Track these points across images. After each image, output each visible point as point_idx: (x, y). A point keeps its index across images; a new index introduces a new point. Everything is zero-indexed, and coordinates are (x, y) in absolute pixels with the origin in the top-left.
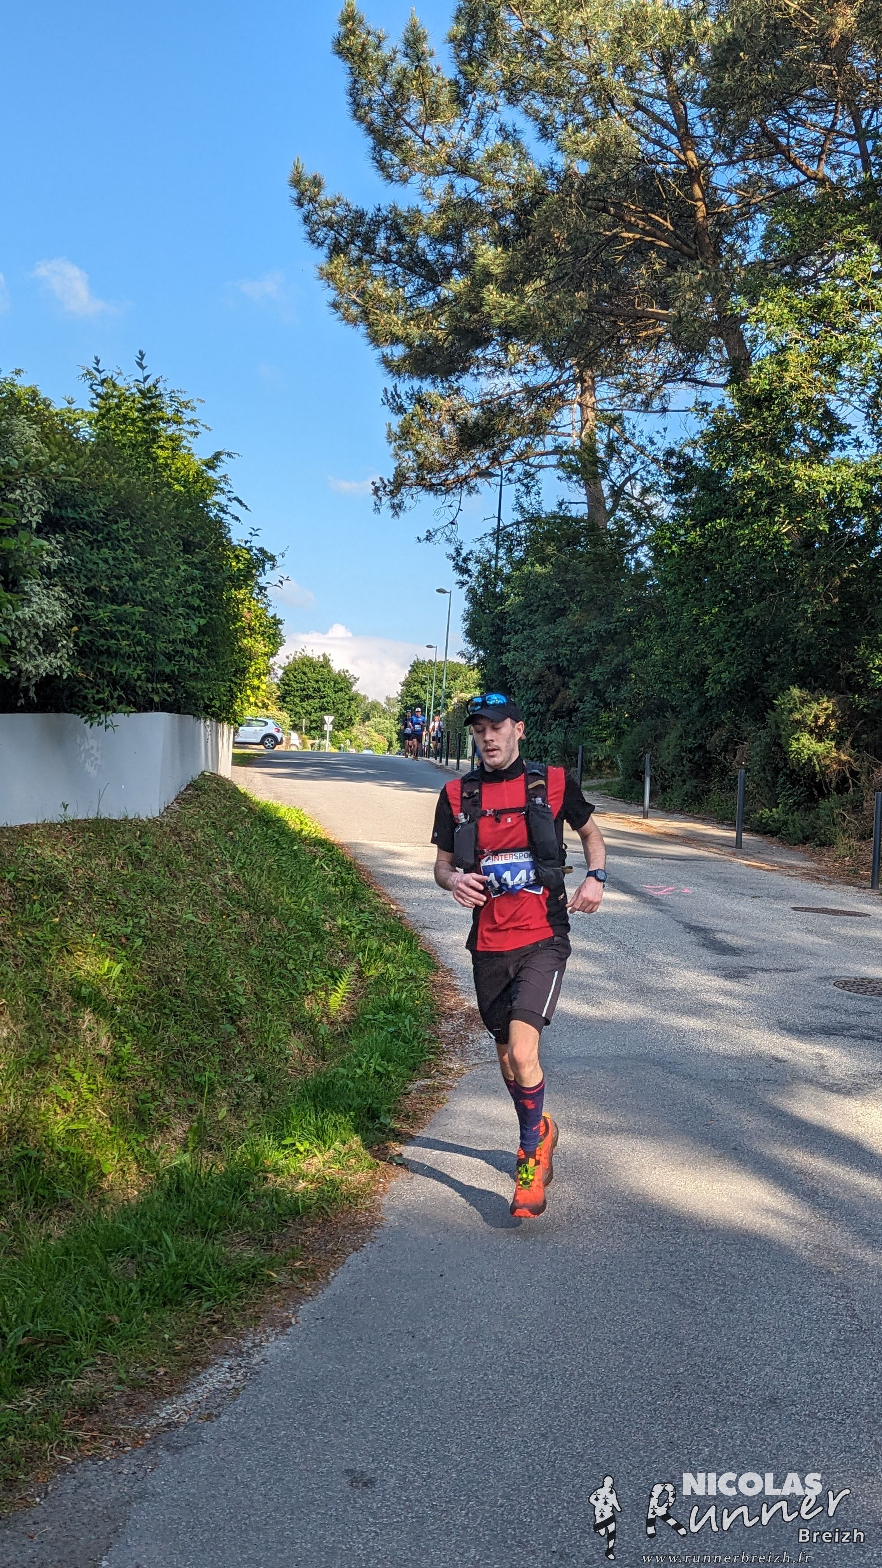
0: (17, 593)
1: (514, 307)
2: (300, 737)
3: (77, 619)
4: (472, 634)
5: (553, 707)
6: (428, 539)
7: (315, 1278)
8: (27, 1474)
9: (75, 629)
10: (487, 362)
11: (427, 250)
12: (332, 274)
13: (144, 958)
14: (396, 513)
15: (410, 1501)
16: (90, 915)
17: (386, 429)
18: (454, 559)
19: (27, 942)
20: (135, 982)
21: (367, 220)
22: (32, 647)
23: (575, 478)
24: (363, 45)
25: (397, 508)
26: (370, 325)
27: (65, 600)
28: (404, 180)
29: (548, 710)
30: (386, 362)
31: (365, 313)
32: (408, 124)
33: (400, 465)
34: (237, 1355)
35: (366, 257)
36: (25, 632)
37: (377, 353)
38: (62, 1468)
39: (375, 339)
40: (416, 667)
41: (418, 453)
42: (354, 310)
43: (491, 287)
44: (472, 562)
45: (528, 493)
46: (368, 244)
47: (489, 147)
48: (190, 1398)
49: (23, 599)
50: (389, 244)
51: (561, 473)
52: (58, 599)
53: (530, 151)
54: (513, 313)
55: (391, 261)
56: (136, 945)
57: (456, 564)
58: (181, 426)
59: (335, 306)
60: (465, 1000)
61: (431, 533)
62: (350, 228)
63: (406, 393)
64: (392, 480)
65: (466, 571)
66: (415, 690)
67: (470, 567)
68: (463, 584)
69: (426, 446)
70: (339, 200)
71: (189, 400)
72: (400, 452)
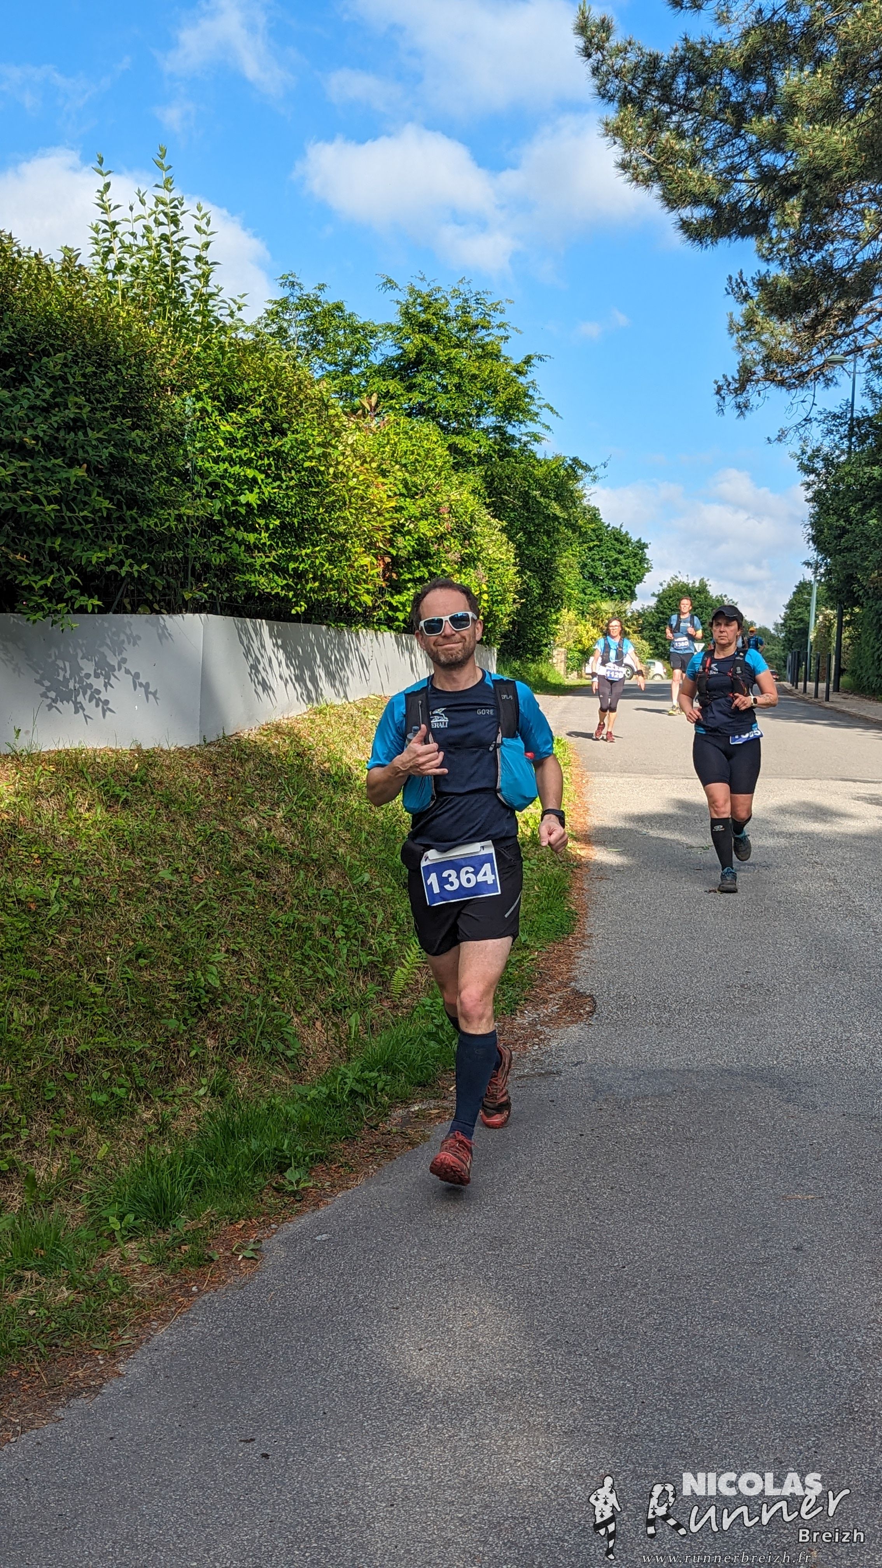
1: (823, 140)
10: (844, 235)
12: (618, 128)
14: (742, 413)
17: (727, 320)
18: (798, 458)
21: (663, 63)
25: (743, 408)
26: (664, 185)
28: (697, 5)
30: (685, 225)
31: (658, 170)
33: (743, 360)
35: (665, 107)
37: (674, 216)
39: (671, 201)
40: (803, 588)
41: (763, 344)
42: (646, 168)
43: (796, 119)
44: (818, 459)
46: (666, 94)
50: (689, 89)
55: (691, 110)
57: (801, 463)
58: (490, 331)
59: (624, 166)
60: (574, 979)
61: (783, 433)
62: (644, 76)
63: (753, 278)
64: (737, 377)
65: (813, 471)
66: (800, 613)
67: (816, 466)
68: (809, 485)
69: (772, 335)
70: (629, 43)
71: (496, 301)
72: (744, 345)
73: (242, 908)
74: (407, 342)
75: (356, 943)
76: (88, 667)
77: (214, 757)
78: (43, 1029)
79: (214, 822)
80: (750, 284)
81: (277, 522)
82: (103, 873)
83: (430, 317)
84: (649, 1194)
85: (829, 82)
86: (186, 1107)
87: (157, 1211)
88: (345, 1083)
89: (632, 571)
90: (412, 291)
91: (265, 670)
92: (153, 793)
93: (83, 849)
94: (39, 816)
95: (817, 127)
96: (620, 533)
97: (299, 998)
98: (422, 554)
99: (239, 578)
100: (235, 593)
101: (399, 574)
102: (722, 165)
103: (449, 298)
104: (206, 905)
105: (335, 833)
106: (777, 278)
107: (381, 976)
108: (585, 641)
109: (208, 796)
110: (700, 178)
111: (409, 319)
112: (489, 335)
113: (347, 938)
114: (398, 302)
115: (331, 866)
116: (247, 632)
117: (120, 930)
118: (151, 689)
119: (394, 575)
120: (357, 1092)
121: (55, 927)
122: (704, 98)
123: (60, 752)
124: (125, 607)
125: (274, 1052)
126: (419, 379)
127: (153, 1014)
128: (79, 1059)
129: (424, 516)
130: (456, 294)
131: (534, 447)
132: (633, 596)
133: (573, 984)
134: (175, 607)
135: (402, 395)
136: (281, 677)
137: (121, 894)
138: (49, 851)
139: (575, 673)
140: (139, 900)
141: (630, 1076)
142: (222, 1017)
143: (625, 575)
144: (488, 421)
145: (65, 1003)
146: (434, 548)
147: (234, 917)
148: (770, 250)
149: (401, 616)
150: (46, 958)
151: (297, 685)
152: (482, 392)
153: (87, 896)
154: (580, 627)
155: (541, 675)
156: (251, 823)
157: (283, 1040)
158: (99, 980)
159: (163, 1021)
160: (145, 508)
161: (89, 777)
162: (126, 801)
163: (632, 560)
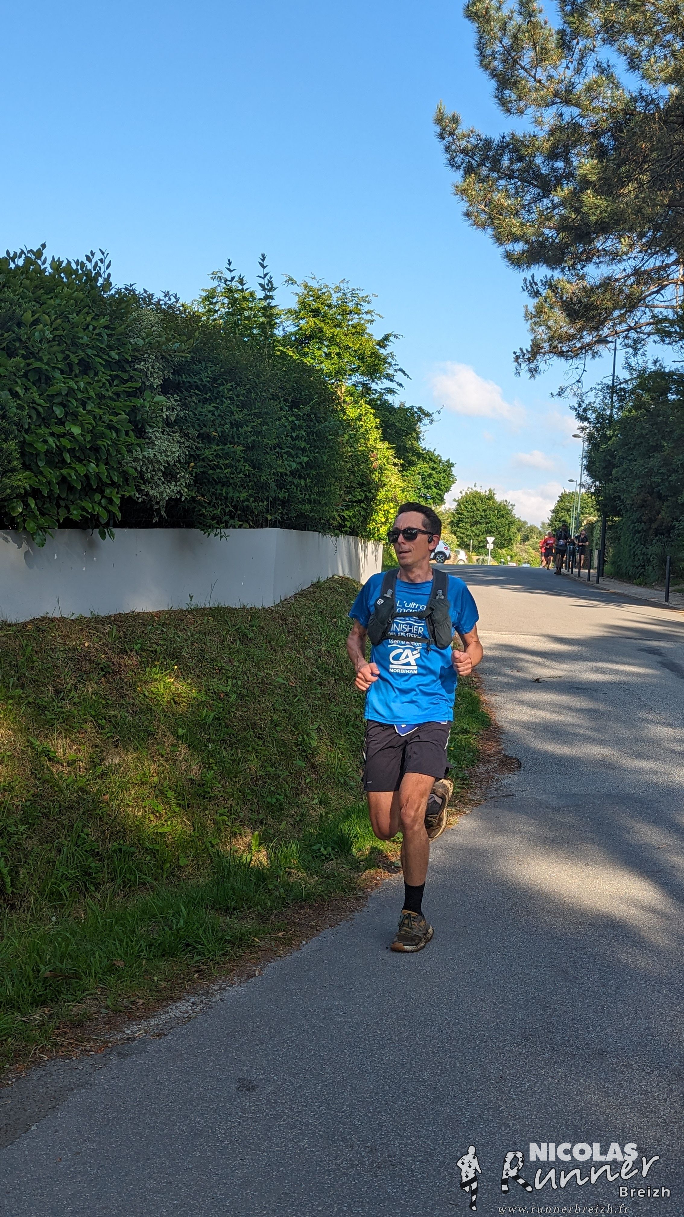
0: (145, 439)
1: (607, 207)
2: (466, 553)
3: (194, 457)
4: (590, 469)
5: (654, 526)
6: (559, 395)
7: (290, 944)
8: (11, 1065)
9: (192, 464)
11: (541, 167)
12: (465, 190)
13: (236, 710)
14: (533, 376)
15: (276, 1102)
16: (198, 676)
17: (523, 310)
18: (576, 410)
19: (144, 695)
20: (227, 727)
21: (494, 145)
22: (157, 477)
23: (667, 340)
24: (487, 8)
25: (534, 371)
26: (496, 229)
27: (183, 443)
28: (521, 112)
29: (650, 528)
30: (509, 256)
31: (491, 218)
32: (523, 68)
33: (535, 338)
34: (203, 995)
35: (495, 175)
36: (150, 466)
37: (501, 250)
38: (38, 1062)
39: (499, 239)
40: (563, 498)
41: (549, 328)
42: (483, 217)
43: (589, 192)
44: (591, 412)
45: (635, 355)
46: (496, 166)
47: (587, 81)
48: (153, 1022)
49: (148, 443)
50: (511, 163)
51: (656, 338)
52: (178, 442)
53: (621, 81)
54: (606, 211)
55: (513, 177)
56: (231, 699)
57: (578, 414)
58: (361, 316)
59: (468, 215)
60: (502, 749)
61: (562, 390)
62: (481, 153)
63: (541, 280)
64: (529, 350)
65: (586, 419)
66: (562, 516)
67: (589, 416)
68: (583, 429)
69: (556, 321)
70: (472, 132)
71: (365, 295)
72: (535, 328)
74: (303, 322)
80: (540, 284)
83: (320, 306)
89: (443, 483)
90: (306, 286)
96: (433, 454)
100: (291, 515)
102: (534, 216)
103: (332, 292)
104: (299, 700)
106: (559, 281)
110: (520, 226)
111: (305, 307)
112: (359, 318)
114: (297, 294)
121: (234, 708)
125: (345, 783)
126: (310, 349)
127: (288, 757)
130: (338, 290)
131: (390, 398)
132: (442, 501)
133: (502, 752)
134: (262, 524)
137: (260, 692)
138: (222, 665)
140: (269, 694)
142: (318, 762)
143: (437, 485)
145: (247, 749)
147: (313, 707)
150: (235, 724)
159: (293, 762)
162: (250, 639)
163: (443, 474)
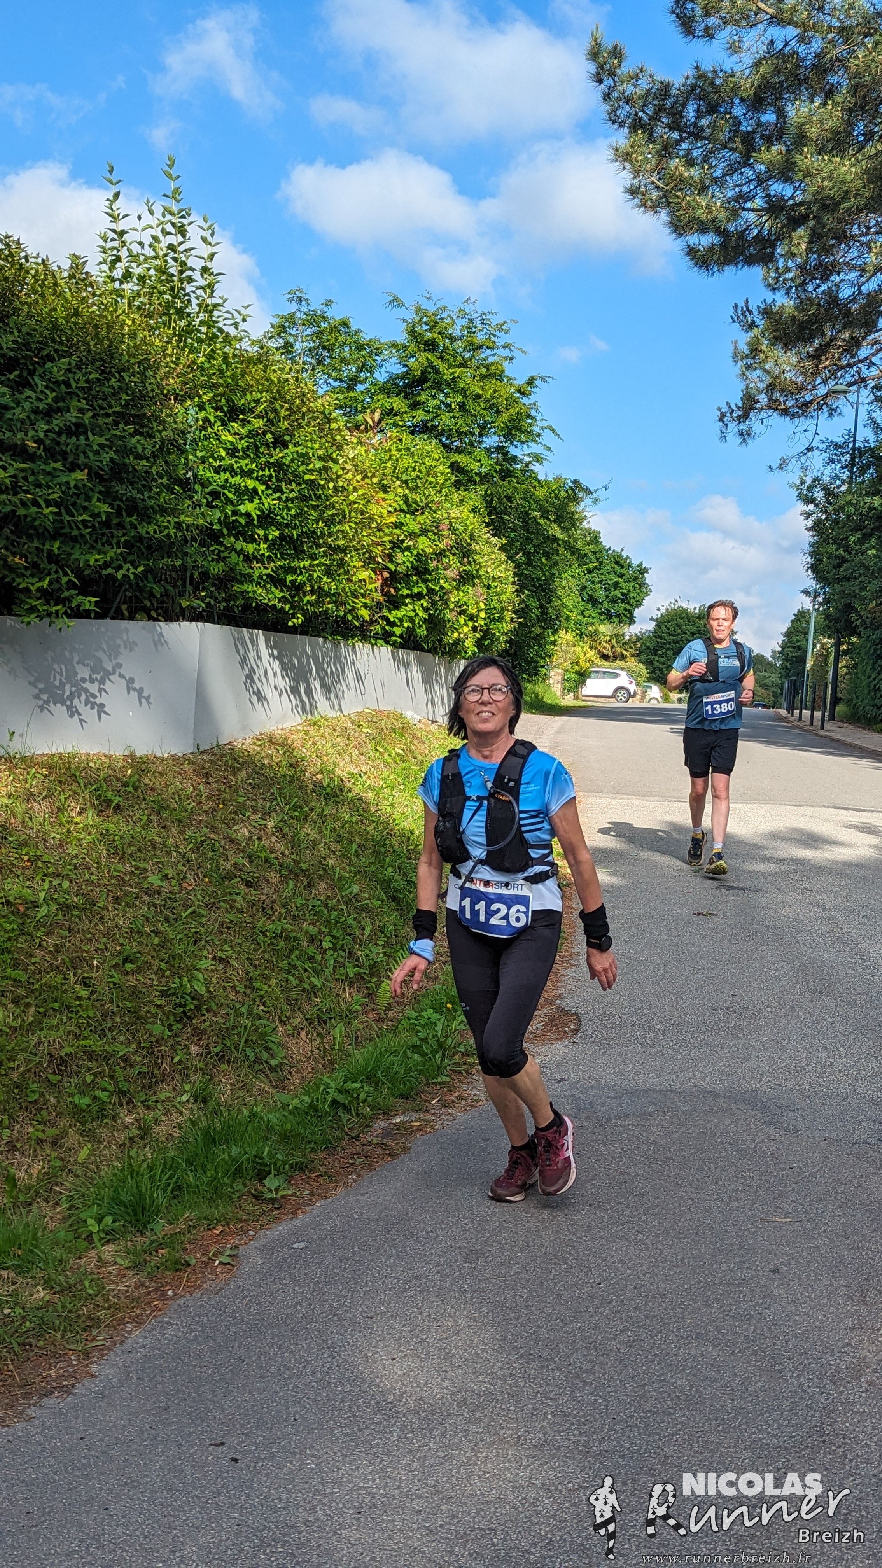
1: (831, 171)
6: (780, 467)
10: (850, 267)
12: (627, 154)
14: (745, 441)
17: (732, 348)
18: (798, 488)
21: (674, 91)
25: (745, 436)
26: (673, 211)
28: (709, 34)
30: (692, 252)
31: (666, 197)
33: (747, 388)
35: (676, 135)
37: (681, 243)
39: (679, 227)
40: (801, 616)
41: (767, 372)
42: (655, 195)
43: (805, 150)
44: (817, 489)
46: (676, 121)
50: (699, 117)
54: (830, 178)
57: (801, 493)
58: (495, 351)
59: (633, 191)
60: (560, 997)
61: (785, 461)
62: (655, 102)
63: (758, 307)
64: (740, 405)
65: (812, 500)
66: (797, 641)
67: (815, 495)
68: (808, 515)
69: (776, 364)
70: (641, 71)
71: (502, 322)
72: (748, 373)
73: (230, 916)
74: (413, 360)
75: (343, 954)
76: (83, 672)
77: (207, 765)
78: (28, 1030)
79: (205, 829)
80: (756, 313)
81: (277, 533)
82: (93, 877)
83: (435, 336)
84: (627, 1212)
85: (839, 114)
86: (167, 1113)
87: (135, 1214)
88: (328, 1093)
89: (632, 595)
90: (418, 309)
91: (260, 680)
92: (144, 799)
93: (74, 853)
94: (31, 819)
95: (826, 157)
96: (620, 556)
97: (285, 1007)
98: (421, 570)
99: (237, 588)
100: (232, 603)
101: (397, 590)
102: (730, 194)
103: (455, 318)
105: (326, 844)
106: (782, 307)
107: (367, 988)
108: (582, 664)
109: (199, 803)
110: (708, 206)
111: (415, 337)
112: (494, 355)
113: (334, 949)
114: (404, 321)
115: (321, 877)
116: (243, 642)
117: (107, 935)
118: (145, 694)
119: (392, 591)
120: (338, 1102)
121: (43, 929)
122: (714, 126)
123: (53, 755)
124: (123, 614)
125: (257, 1060)
126: (423, 397)
127: (138, 1019)
128: (63, 1062)
129: (424, 532)
130: (462, 314)
131: (536, 467)
132: (631, 620)
133: (558, 1002)
134: (172, 615)
135: (406, 412)
136: (276, 688)
137: (110, 899)
138: (39, 853)
139: (572, 694)
140: (128, 905)
141: (612, 1094)
142: (207, 1024)
143: (625, 598)
144: (491, 441)
145: (51, 1005)
146: (432, 565)
147: (221, 924)
148: (777, 279)
149: (398, 631)
150: (33, 960)
151: (292, 697)
152: (485, 412)
153: (75, 899)
154: (578, 649)
155: (537, 695)
156: (242, 832)
157: (268, 1049)
158: (85, 984)
159: (148, 1026)
160: (145, 516)
161: (81, 781)
162: (118, 807)
163: (632, 584)
